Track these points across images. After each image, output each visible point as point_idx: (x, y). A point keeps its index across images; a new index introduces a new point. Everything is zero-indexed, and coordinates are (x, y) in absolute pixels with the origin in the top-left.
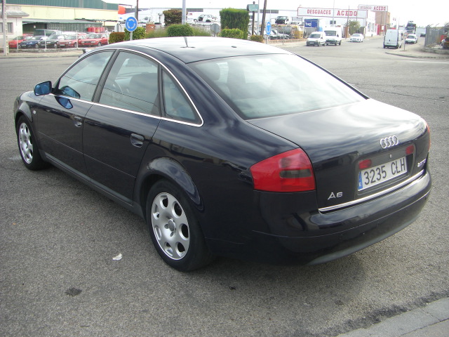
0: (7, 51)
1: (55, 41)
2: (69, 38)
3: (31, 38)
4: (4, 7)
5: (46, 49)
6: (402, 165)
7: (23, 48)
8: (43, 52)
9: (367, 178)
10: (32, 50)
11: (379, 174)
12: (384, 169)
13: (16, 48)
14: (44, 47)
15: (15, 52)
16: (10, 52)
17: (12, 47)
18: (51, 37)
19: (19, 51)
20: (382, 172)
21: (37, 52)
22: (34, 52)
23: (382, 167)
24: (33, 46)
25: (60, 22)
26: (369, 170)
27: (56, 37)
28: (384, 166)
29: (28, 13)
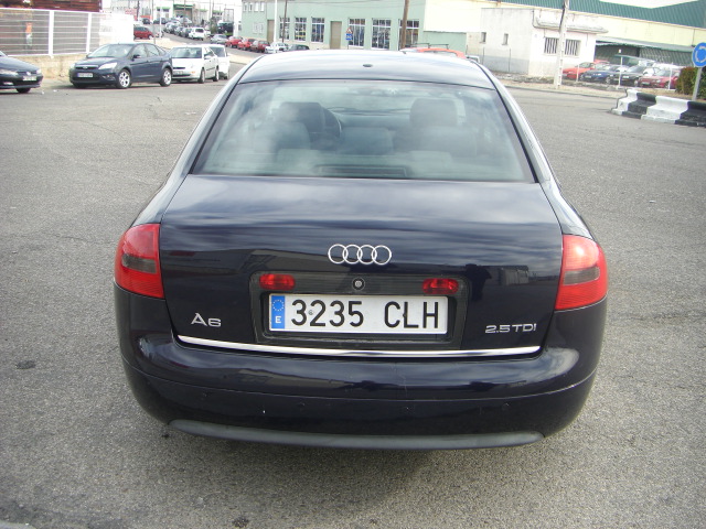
0: (558, 82)
1: (637, 75)
2: (661, 73)
3: (604, 67)
4: (565, 15)
5: (618, 87)
6: (426, 315)
7: (586, 80)
8: (614, 90)
9: (301, 312)
10: (598, 85)
11: (339, 313)
13: (575, 79)
14: (616, 83)
15: (572, 85)
16: (563, 84)
17: (569, 77)
18: (634, 68)
19: (578, 85)
20: (351, 313)
21: (604, 89)
22: (601, 88)
24: (602, 79)
25: (663, 48)
27: (641, 70)
29: (606, 28)
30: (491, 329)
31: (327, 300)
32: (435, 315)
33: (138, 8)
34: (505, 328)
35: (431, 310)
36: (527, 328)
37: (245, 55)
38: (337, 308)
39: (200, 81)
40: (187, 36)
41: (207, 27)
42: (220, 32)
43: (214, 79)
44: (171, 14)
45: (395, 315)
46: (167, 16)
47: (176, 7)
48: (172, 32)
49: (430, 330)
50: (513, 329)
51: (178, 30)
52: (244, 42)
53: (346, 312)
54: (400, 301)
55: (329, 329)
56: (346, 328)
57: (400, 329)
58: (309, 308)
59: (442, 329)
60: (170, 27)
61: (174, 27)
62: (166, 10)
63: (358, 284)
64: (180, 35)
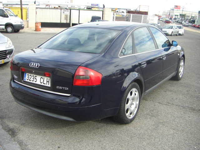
6: (47, 82)
9: (28, 77)
11: (33, 78)
12: (36, 78)
20: (35, 79)
23: (35, 76)
26: (29, 74)
28: (36, 77)
30: (58, 87)
31: (32, 75)
32: (49, 82)
33: (169, 15)
34: (61, 88)
35: (48, 81)
36: (66, 89)
37: (196, 30)
38: (33, 77)
39: (171, 35)
40: (181, 23)
41: (188, 21)
42: (191, 22)
43: (177, 35)
44: (179, 17)
45: (42, 80)
46: (178, 17)
47: (180, 15)
48: (177, 22)
49: (47, 85)
50: (63, 88)
51: (179, 21)
52: (197, 25)
53: (34, 78)
54: (43, 77)
55: (31, 82)
56: (34, 82)
57: (42, 84)
58: (29, 76)
59: (49, 86)
60: (177, 21)
61: (178, 21)
62: (178, 16)
63: (34, 72)
64: (179, 23)
